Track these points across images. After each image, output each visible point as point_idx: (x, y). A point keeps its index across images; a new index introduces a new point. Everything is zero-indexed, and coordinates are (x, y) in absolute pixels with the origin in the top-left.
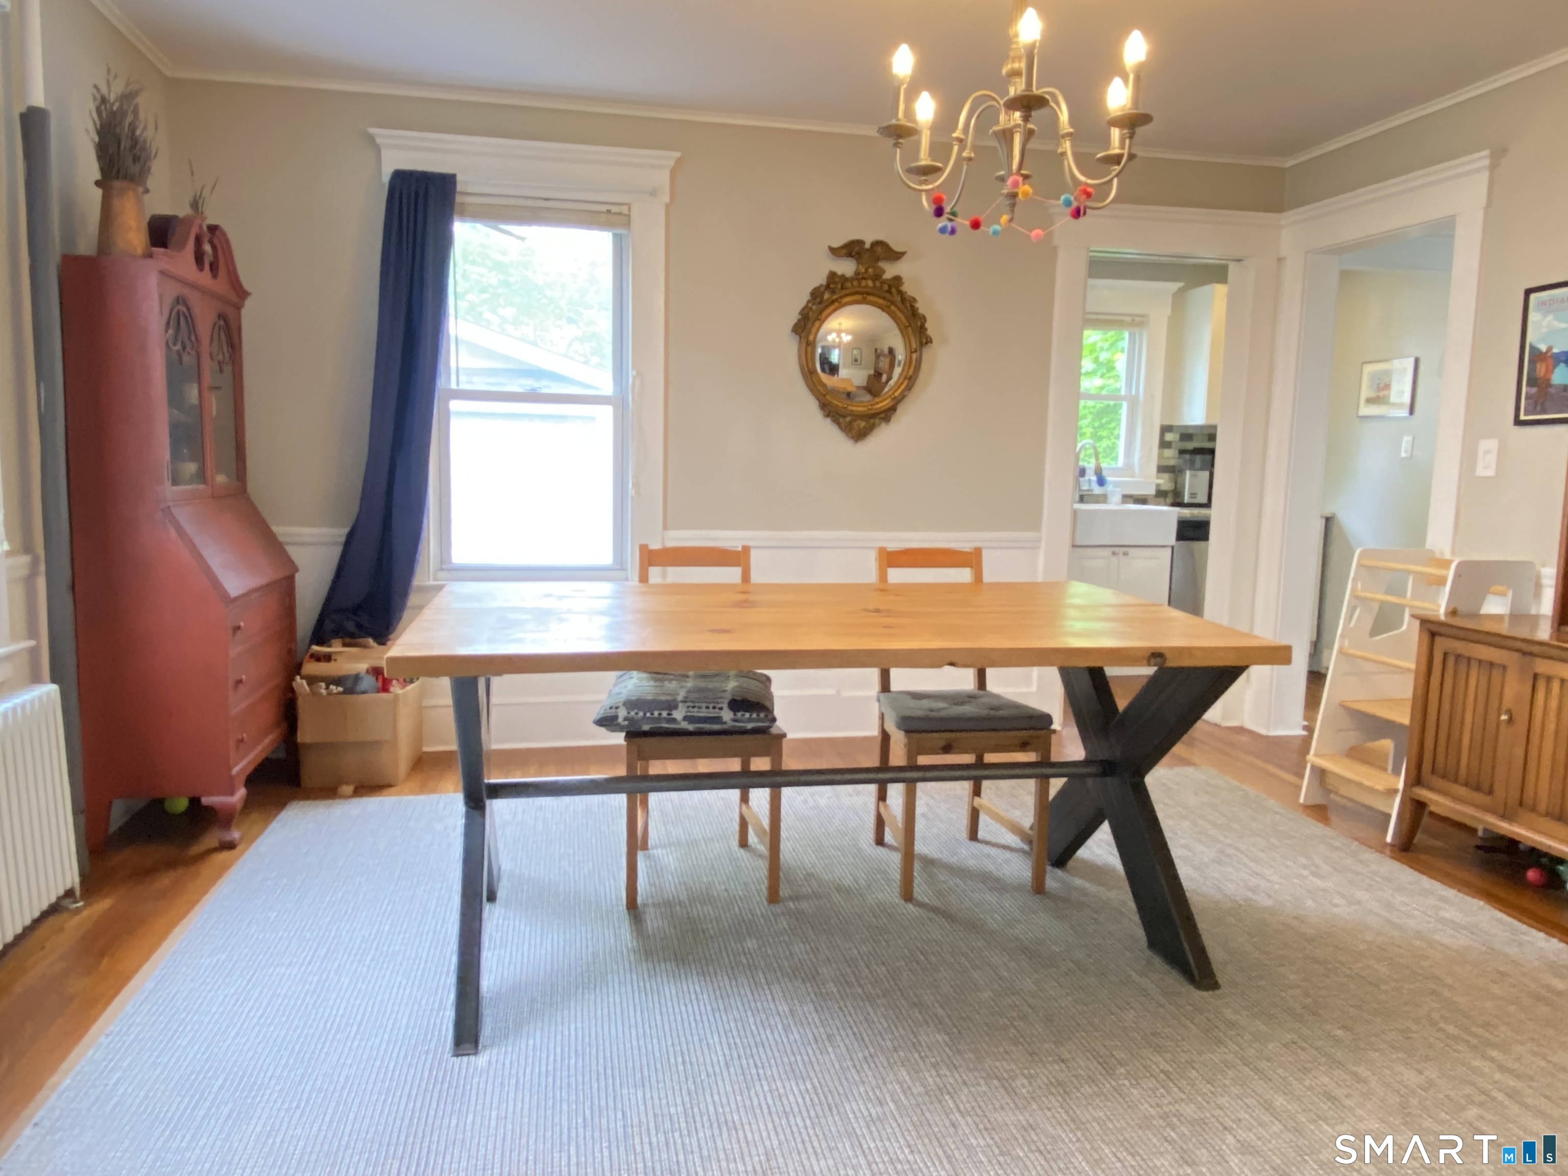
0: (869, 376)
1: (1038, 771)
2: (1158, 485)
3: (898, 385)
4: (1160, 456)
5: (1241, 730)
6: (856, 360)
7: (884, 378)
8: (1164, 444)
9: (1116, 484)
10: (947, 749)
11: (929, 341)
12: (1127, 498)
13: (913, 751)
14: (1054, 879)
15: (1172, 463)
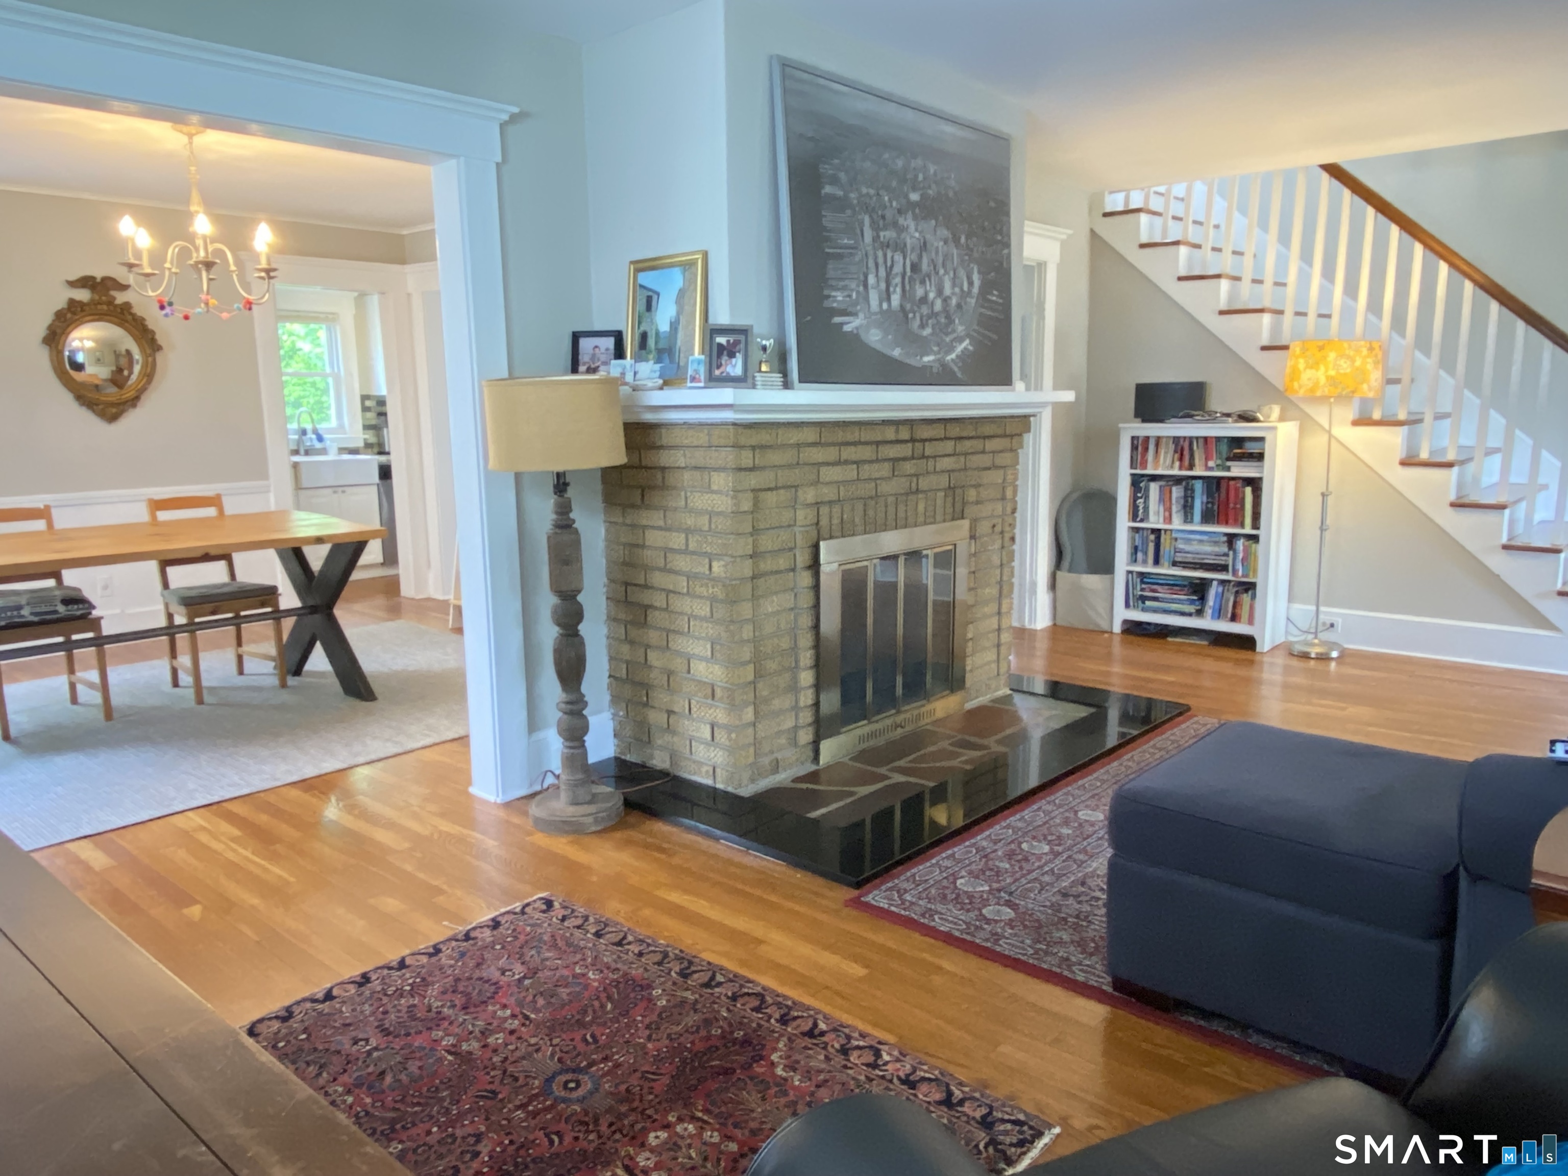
0: (113, 372)
1: (273, 616)
2: (365, 440)
3: (139, 380)
4: (364, 418)
5: (429, 599)
6: (99, 360)
7: (126, 373)
8: (365, 409)
9: (332, 440)
10: (214, 613)
11: (159, 348)
12: (342, 450)
13: (191, 616)
14: (291, 681)
15: (373, 422)
